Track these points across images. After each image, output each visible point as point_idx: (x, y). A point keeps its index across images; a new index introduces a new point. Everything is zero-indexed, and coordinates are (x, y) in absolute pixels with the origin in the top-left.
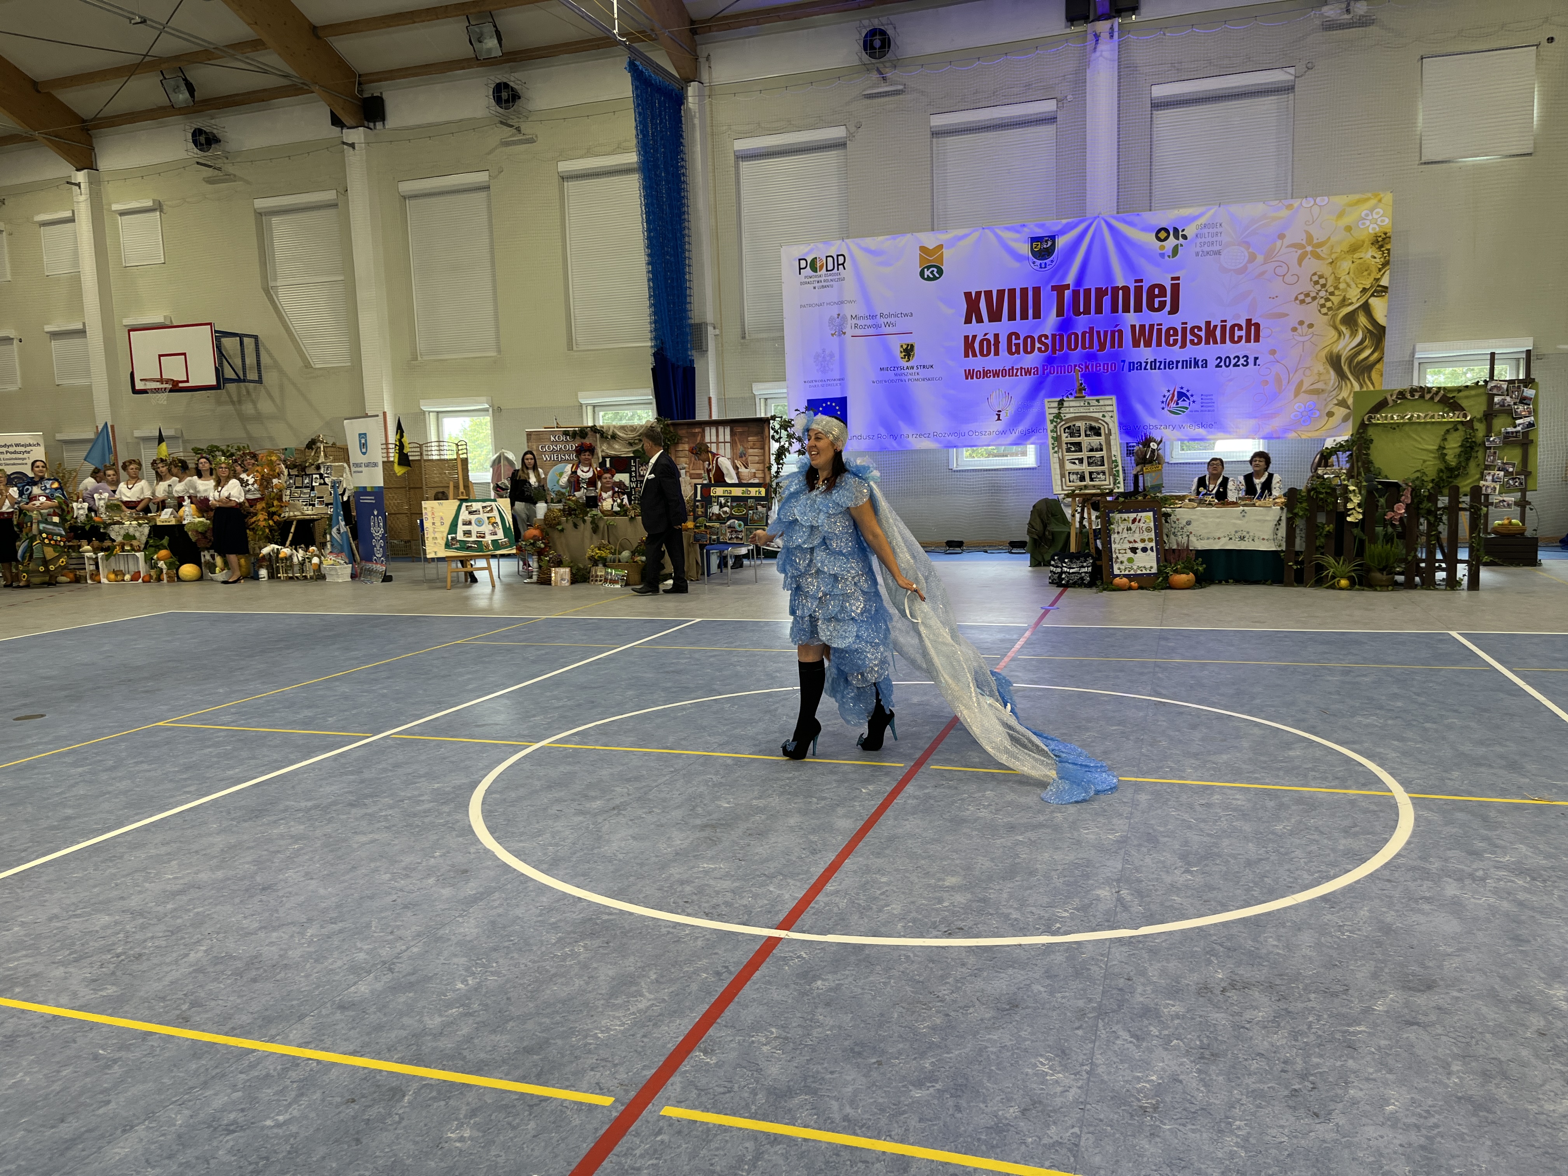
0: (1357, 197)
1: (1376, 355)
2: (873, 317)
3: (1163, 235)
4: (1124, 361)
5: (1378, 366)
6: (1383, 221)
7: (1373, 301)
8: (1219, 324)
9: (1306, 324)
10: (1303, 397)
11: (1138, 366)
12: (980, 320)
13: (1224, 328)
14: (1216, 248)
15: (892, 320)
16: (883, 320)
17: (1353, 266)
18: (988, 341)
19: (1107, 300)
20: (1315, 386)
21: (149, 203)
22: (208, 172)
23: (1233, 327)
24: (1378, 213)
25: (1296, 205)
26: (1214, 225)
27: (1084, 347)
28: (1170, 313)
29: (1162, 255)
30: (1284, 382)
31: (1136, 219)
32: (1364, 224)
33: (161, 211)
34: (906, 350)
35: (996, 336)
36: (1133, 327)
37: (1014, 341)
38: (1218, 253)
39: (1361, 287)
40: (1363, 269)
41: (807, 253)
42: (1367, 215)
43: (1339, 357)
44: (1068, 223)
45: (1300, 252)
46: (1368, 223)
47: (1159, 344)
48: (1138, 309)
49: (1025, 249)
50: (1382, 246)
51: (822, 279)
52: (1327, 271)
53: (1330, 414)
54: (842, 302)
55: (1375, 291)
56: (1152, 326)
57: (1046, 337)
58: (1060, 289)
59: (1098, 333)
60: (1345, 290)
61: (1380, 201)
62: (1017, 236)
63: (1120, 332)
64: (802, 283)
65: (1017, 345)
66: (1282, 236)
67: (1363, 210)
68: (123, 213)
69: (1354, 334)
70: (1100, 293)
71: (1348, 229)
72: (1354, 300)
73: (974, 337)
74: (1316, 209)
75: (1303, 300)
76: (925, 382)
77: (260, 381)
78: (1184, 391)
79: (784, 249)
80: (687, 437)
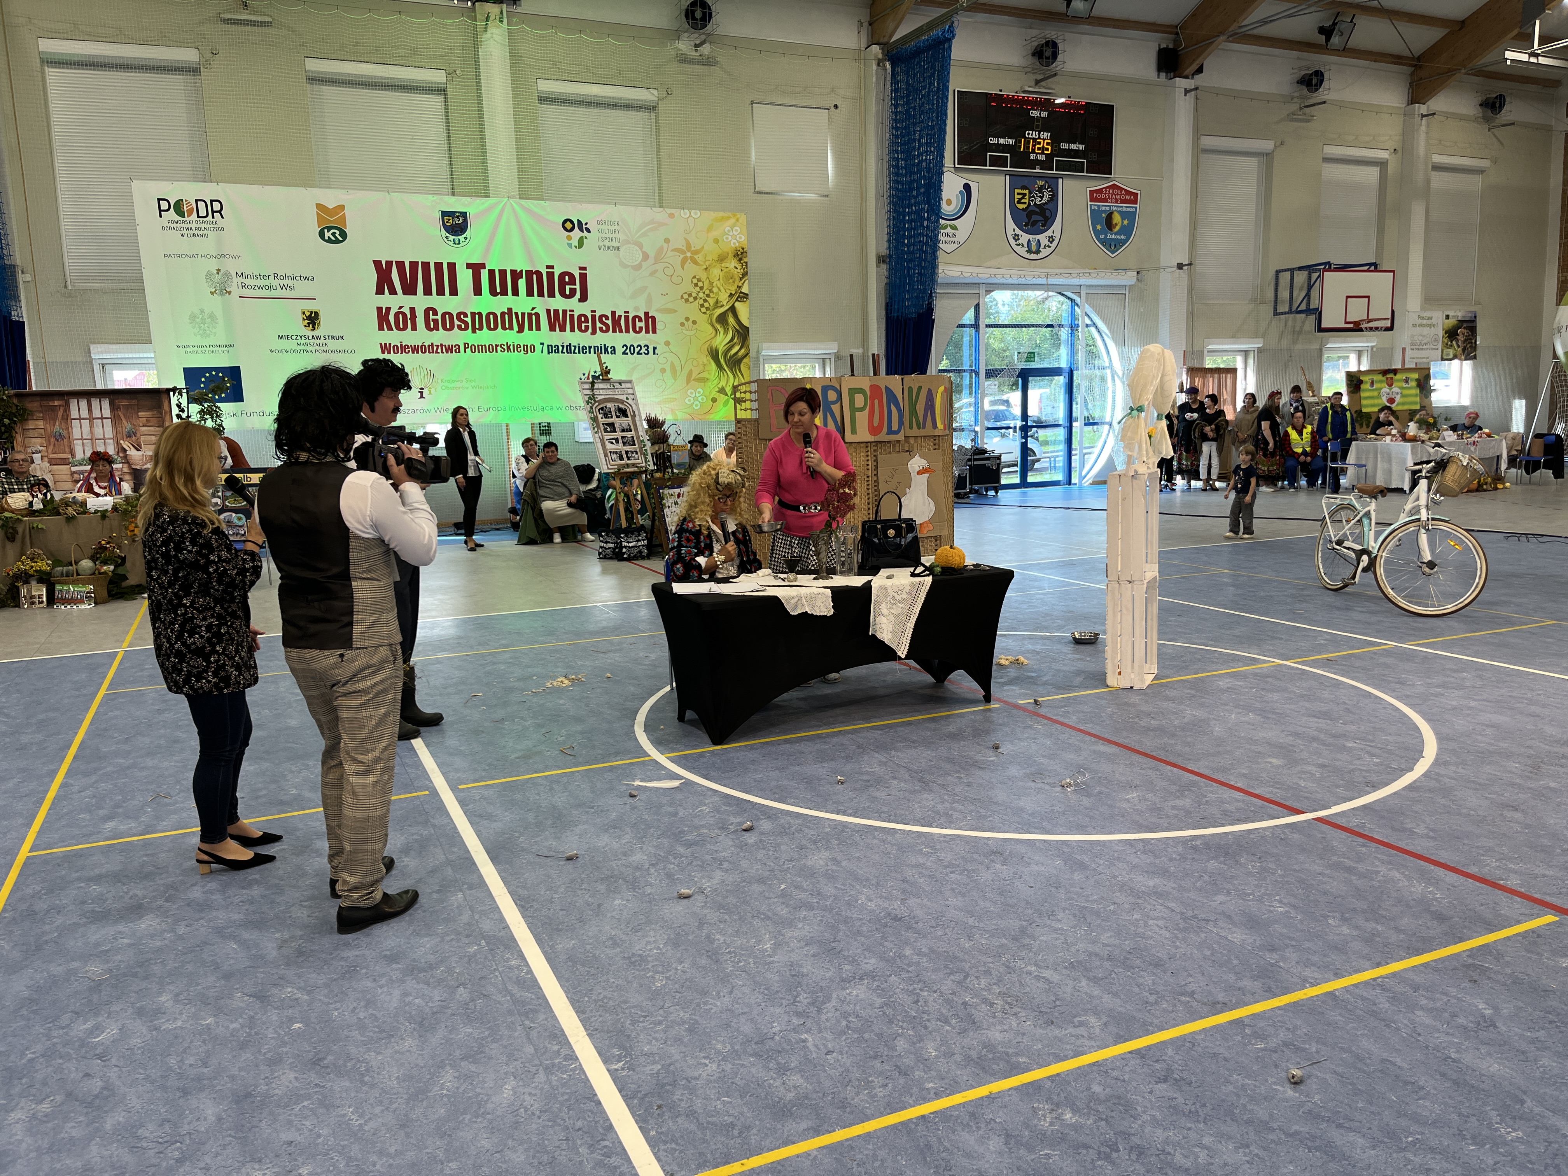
0: (721, 214)
1: (743, 351)
2: (265, 277)
3: (569, 226)
4: (543, 344)
5: (745, 360)
6: (740, 238)
7: (737, 304)
8: (623, 314)
11: (554, 349)
12: (393, 292)
13: (627, 318)
14: (615, 244)
15: (290, 282)
16: (277, 282)
17: (722, 274)
18: (404, 314)
19: (522, 283)
23: (634, 318)
25: (676, 214)
26: (612, 223)
27: (504, 328)
28: (580, 300)
29: (570, 245)
30: (678, 370)
34: (309, 318)
35: (412, 310)
36: (548, 311)
37: (432, 317)
38: (617, 249)
39: (729, 292)
41: (170, 193)
43: (717, 351)
47: (572, 330)
48: (552, 294)
49: (436, 222)
50: (740, 259)
51: (192, 226)
52: (704, 277)
53: (713, 399)
54: (223, 256)
55: (739, 297)
56: (565, 312)
57: (465, 315)
58: (476, 268)
59: (516, 314)
60: (717, 294)
63: (537, 315)
64: (164, 228)
65: (436, 321)
66: (667, 241)
69: (726, 331)
70: (515, 275)
71: (716, 241)
72: (724, 303)
73: (388, 309)
74: (691, 220)
75: (688, 298)
76: (336, 354)
79: (136, 184)
80: (41, 412)
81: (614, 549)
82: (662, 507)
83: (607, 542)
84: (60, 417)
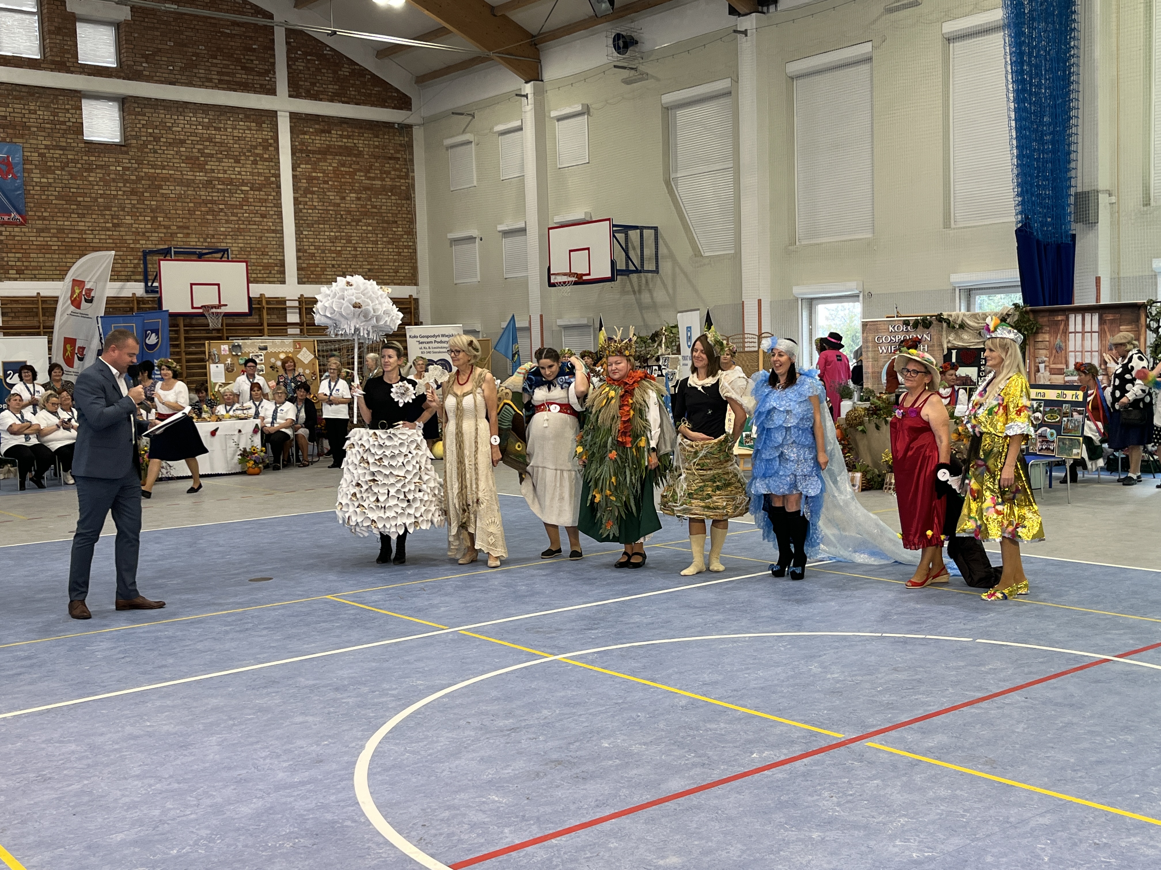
21: (578, 108)
22: (626, 73)
33: (589, 114)
68: (560, 119)
77: (657, 271)
80: (1048, 326)
84: (1061, 331)
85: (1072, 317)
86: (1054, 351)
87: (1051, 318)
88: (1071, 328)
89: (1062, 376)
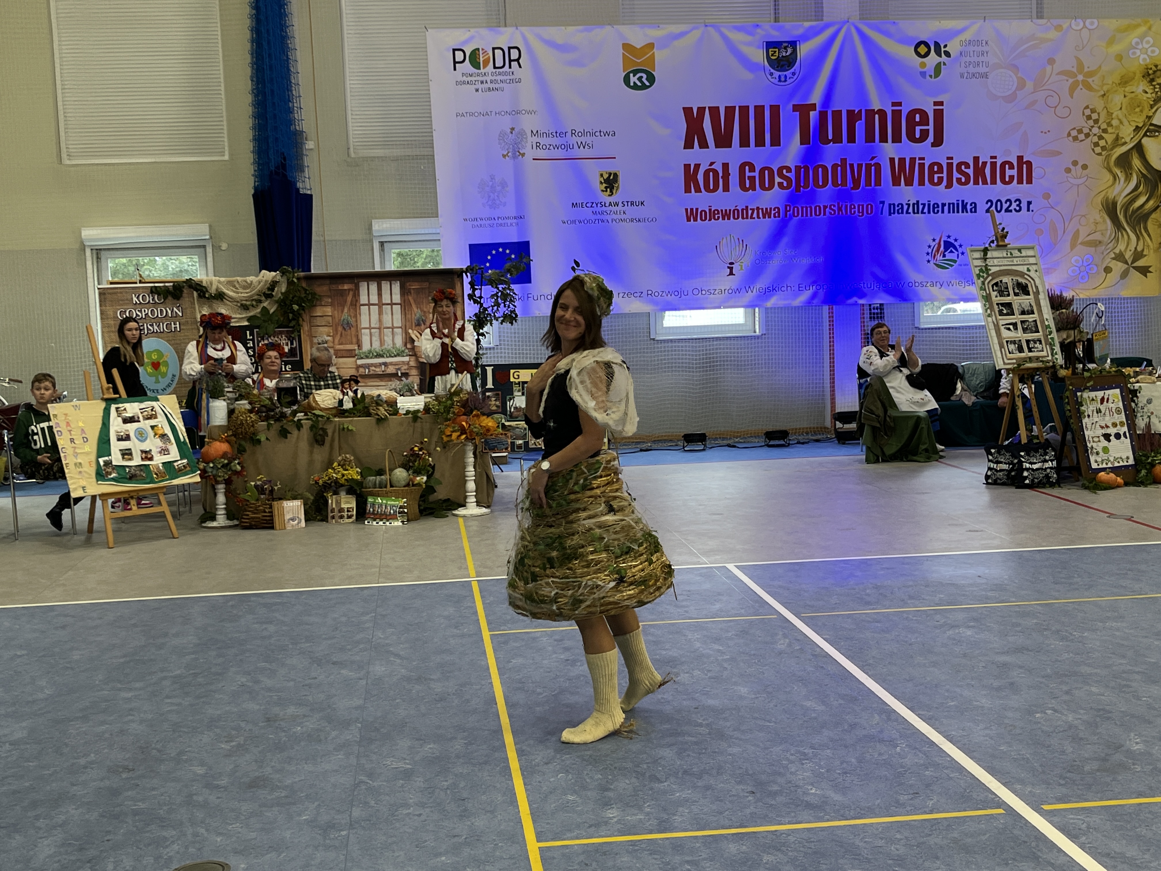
0: (1128, 21)
1: (1151, 203)
2: (562, 134)
3: (923, 49)
4: (883, 203)
5: (1153, 216)
6: (1153, 52)
7: (1145, 141)
8: (989, 161)
9: (1080, 164)
10: (1079, 248)
11: (898, 209)
12: (704, 145)
13: (993, 165)
14: (982, 70)
15: (588, 139)
16: (575, 140)
17: (1125, 101)
18: (715, 172)
19: (860, 126)
20: (1091, 238)
23: (1003, 164)
24: (1148, 42)
25: (1065, 26)
26: (978, 43)
27: (835, 183)
28: (934, 145)
29: (923, 74)
30: (1060, 232)
31: (892, 29)
32: (1134, 53)
34: (607, 181)
35: (725, 166)
36: (892, 160)
37: (748, 174)
38: (985, 76)
39: (1134, 124)
40: (1134, 105)
41: (466, 42)
42: (1137, 43)
43: (1114, 204)
44: (811, 27)
45: (1071, 81)
46: (1138, 52)
47: (922, 183)
48: (897, 139)
49: (759, 56)
50: (1152, 80)
51: (488, 79)
52: (1099, 104)
53: (1108, 270)
54: (518, 112)
55: (1148, 131)
56: (913, 160)
57: (789, 170)
58: (803, 110)
59: (852, 166)
60: (1117, 128)
61: (1150, 28)
62: (749, 38)
63: (878, 166)
64: (458, 83)
65: (752, 179)
66: (1051, 61)
67: (1133, 37)
69: (1128, 178)
70: (853, 117)
71: (1119, 57)
72: (1128, 139)
73: (697, 166)
74: (1085, 33)
75: (1077, 135)
76: (635, 223)
78: (951, 240)
79: (431, 34)
80: (329, 297)
81: (1009, 471)
82: (1080, 415)
83: (998, 462)
84: (349, 302)
85: (363, 287)
86: (340, 329)
87: (334, 287)
88: (363, 299)
89: (353, 359)
